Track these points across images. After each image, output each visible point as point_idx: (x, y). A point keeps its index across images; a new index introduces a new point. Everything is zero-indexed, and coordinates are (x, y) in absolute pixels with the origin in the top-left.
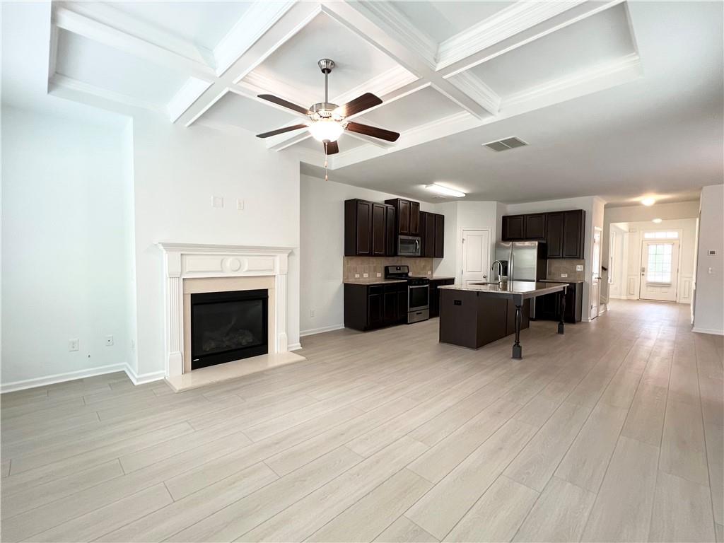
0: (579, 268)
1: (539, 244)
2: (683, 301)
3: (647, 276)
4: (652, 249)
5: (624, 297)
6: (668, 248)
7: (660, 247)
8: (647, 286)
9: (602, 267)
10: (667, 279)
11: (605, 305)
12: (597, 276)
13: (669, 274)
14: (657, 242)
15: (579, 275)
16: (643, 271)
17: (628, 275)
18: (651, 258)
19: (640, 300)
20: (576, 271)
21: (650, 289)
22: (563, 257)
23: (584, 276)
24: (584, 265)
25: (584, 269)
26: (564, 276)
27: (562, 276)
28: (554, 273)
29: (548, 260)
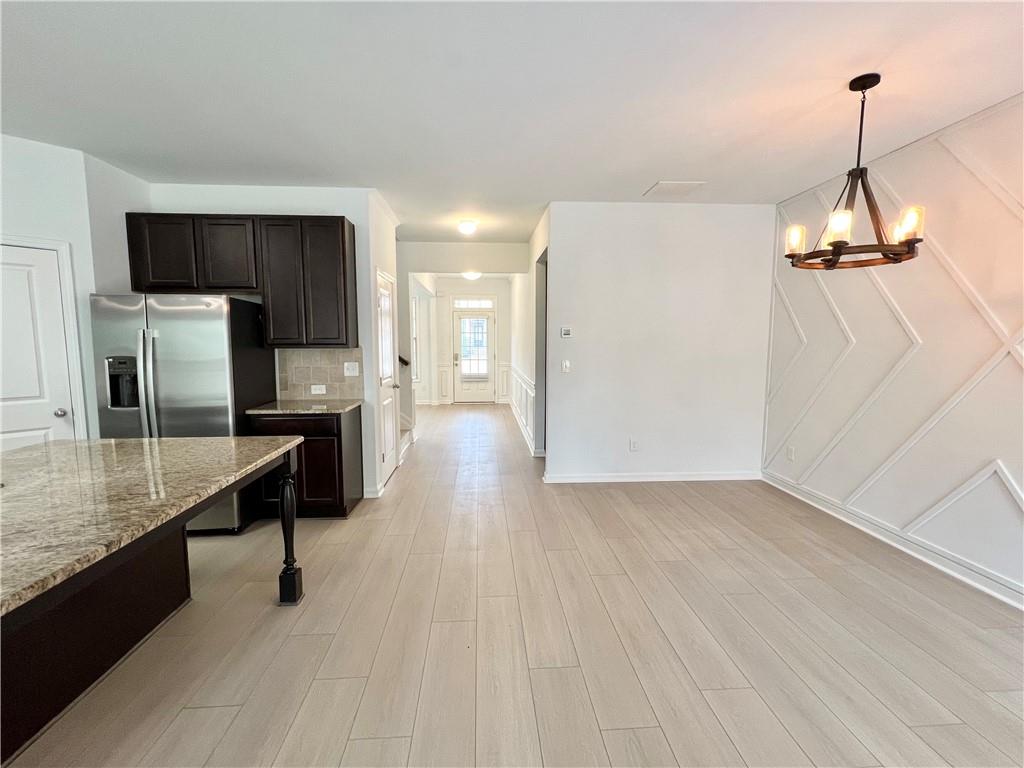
0: (350, 369)
1: (233, 303)
2: (501, 401)
3: (460, 366)
4: (465, 324)
5: (435, 402)
8: (462, 382)
9: (401, 359)
10: (482, 368)
11: (410, 430)
12: (392, 383)
13: (485, 362)
14: (470, 314)
15: (352, 387)
16: (456, 359)
17: (439, 366)
18: (465, 339)
20: (342, 379)
21: (466, 386)
22: (309, 341)
23: (363, 389)
24: (360, 361)
25: (361, 371)
26: (318, 390)
27: (313, 392)
28: (294, 385)
29: (276, 350)
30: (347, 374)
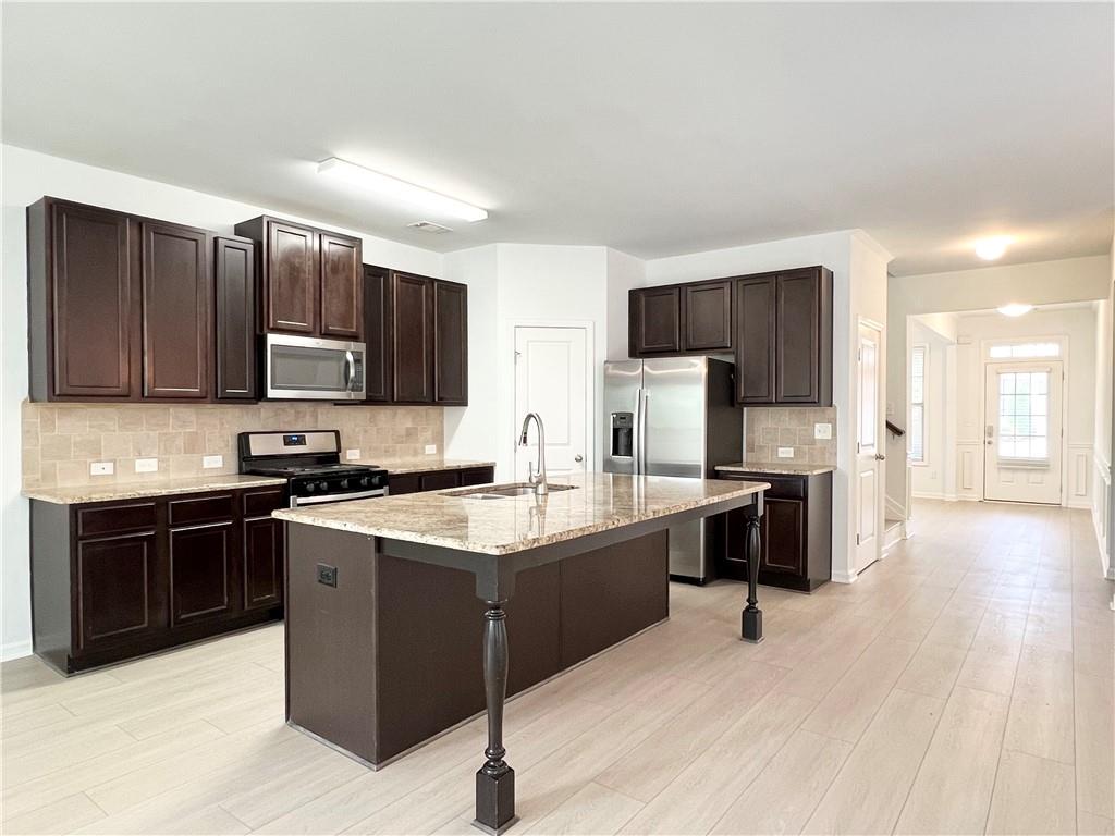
0: (822, 431)
1: (711, 363)
2: (1075, 503)
3: (997, 445)
4: (1007, 381)
5: (951, 497)
6: (1040, 380)
7: (1023, 377)
8: (999, 469)
12: (873, 452)
13: (1044, 440)
14: (1016, 365)
15: (823, 451)
16: (990, 435)
17: (959, 445)
18: (1007, 404)
19: (988, 503)
20: (813, 442)
22: (779, 400)
23: (836, 454)
24: (833, 422)
25: (834, 433)
26: (786, 453)
27: (780, 455)
28: (761, 447)
29: (745, 409)
30: (817, 436)
